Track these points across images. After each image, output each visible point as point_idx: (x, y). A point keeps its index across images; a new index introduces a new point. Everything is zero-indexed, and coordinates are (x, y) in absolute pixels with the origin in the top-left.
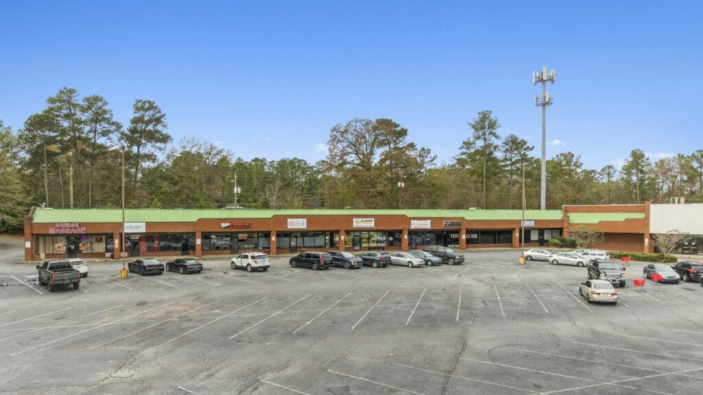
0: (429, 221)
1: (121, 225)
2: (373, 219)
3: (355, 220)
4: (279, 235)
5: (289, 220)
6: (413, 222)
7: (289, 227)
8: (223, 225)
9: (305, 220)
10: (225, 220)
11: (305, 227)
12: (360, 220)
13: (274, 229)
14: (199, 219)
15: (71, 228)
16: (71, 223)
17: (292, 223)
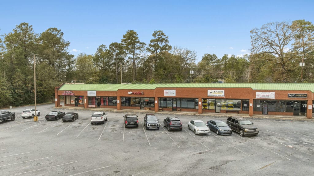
0: (274, 93)
1: (86, 92)
2: (224, 91)
3: (209, 91)
4: (160, 99)
5: (165, 91)
6: (257, 93)
7: (165, 95)
8: (129, 93)
9: (175, 91)
10: (130, 90)
11: (175, 95)
12: (213, 91)
13: (156, 95)
14: (119, 89)
15: (69, 93)
16: (69, 91)
17: (167, 93)
